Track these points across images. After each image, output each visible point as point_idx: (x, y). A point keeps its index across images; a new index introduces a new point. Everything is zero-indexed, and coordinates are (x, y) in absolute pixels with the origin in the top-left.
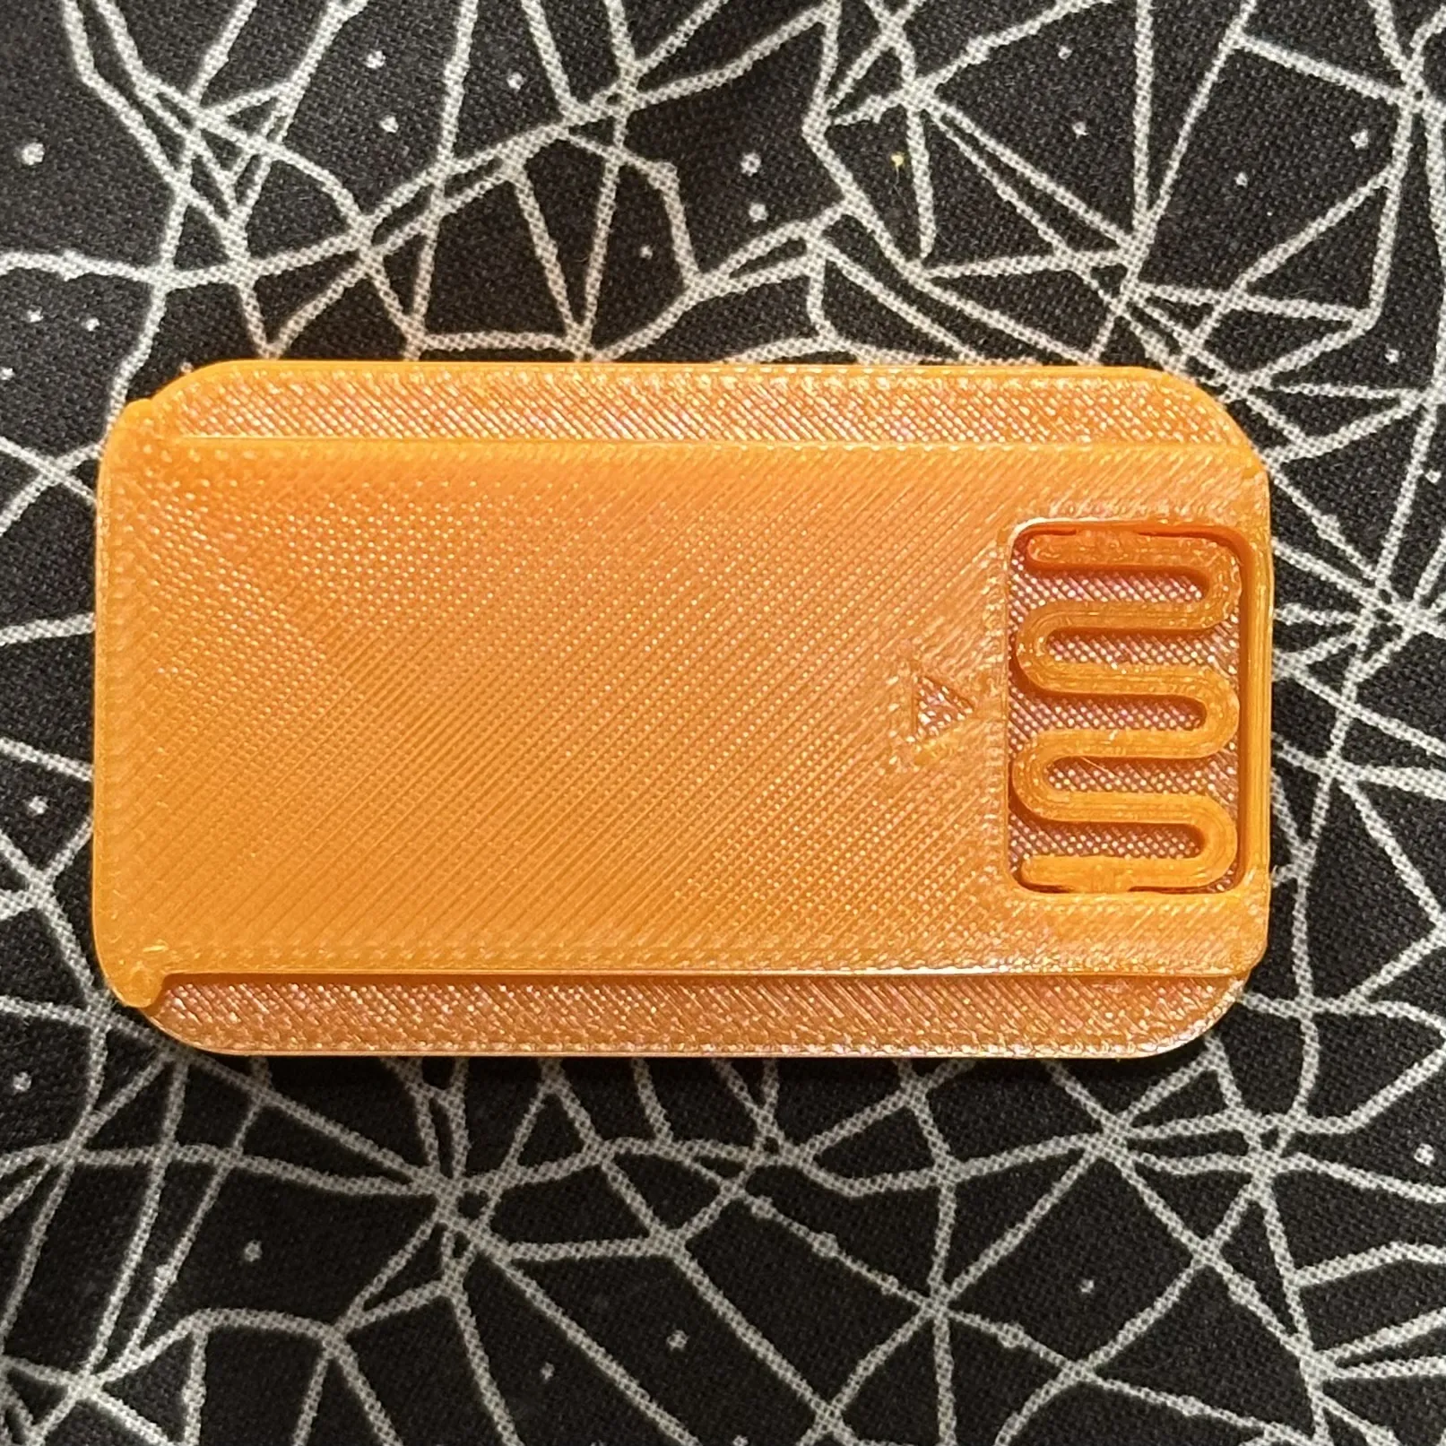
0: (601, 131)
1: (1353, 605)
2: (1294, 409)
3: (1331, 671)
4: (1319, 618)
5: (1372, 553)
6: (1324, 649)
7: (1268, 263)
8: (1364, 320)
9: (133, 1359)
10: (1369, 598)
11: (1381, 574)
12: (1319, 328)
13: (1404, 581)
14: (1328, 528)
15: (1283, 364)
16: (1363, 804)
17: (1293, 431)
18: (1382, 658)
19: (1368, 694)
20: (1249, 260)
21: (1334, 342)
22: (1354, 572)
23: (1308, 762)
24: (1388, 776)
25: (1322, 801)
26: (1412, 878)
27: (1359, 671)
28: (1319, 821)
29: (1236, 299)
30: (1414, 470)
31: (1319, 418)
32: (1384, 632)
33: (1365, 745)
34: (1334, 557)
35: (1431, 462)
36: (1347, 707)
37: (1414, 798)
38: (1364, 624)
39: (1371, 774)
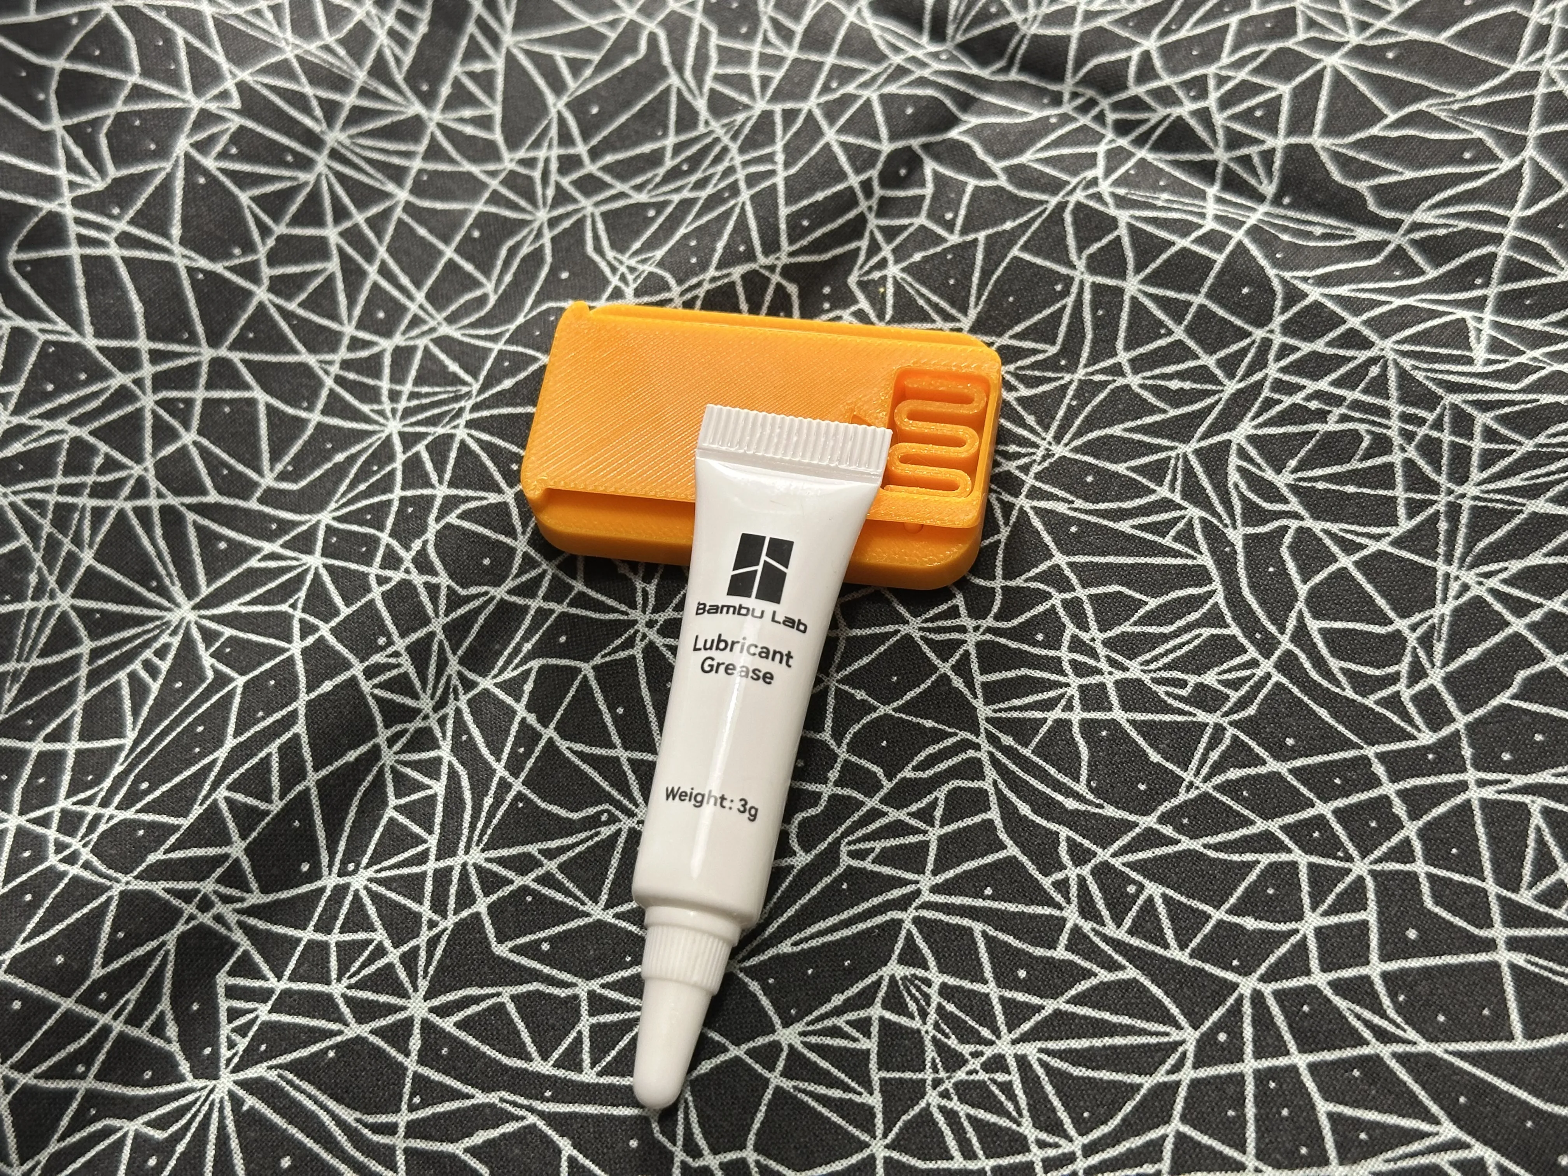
0: (772, 268)
1: (1037, 446)
2: (1023, 379)
3: (1025, 469)
4: (1023, 450)
5: (1047, 428)
6: (1022, 461)
7: (1018, 329)
8: (1053, 350)
9: (508, 675)
10: (1044, 444)
11: (1049, 436)
12: (1035, 352)
13: (1058, 438)
14: (1030, 420)
15: (1020, 363)
16: (1031, 514)
17: (1021, 387)
18: (1046, 464)
19: (1038, 477)
20: (1011, 327)
21: (1040, 357)
22: (1038, 434)
23: (1011, 499)
24: (1043, 504)
25: (1015, 513)
26: (1048, 539)
27: (1036, 469)
28: (1013, 519)
29: (1005, 340)
30: (1066, 401)
31: (1031, 382)
32: (1048, 455)
33: (1035, 494)
34: (1032, 430)
35: (1074, 397)
36: (1030, 481)
37: (1052, 512)
38: (1040, 453)
39: (1035, 503)
